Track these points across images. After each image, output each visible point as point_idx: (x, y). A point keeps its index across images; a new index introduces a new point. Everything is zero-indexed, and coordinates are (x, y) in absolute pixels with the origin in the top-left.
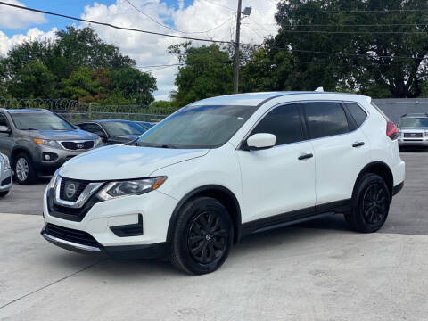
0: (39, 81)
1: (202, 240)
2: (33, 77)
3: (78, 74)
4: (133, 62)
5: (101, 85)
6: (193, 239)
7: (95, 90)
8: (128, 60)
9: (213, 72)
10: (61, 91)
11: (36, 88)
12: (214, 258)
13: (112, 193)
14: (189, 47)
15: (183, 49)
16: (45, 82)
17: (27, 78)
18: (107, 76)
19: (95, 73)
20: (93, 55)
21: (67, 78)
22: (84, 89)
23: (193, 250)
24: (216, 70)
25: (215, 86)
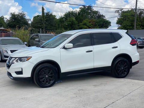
0: (72, 24)
1: (44, 77)
2: (70, 22)
3: (85, 21)
4: (104, 16)
5: (92, 25)
6: (41, 76)
7: (90, 26)
8: (103, 16)
9: (130, 19)
10: (79, 27)
11: (71, 26)
12: (49, 83)
13: (17, 61)
14: (122, 11)
15: (120, 12)
16: (74, 24)
17: (69, 23)
18: (94, 22)
19: (90, 20)
20: (91, 15)
21: (81, 22)
22: (86, 26)
23: (41, 80)
24: (131, 18)
25: (130, 24)
